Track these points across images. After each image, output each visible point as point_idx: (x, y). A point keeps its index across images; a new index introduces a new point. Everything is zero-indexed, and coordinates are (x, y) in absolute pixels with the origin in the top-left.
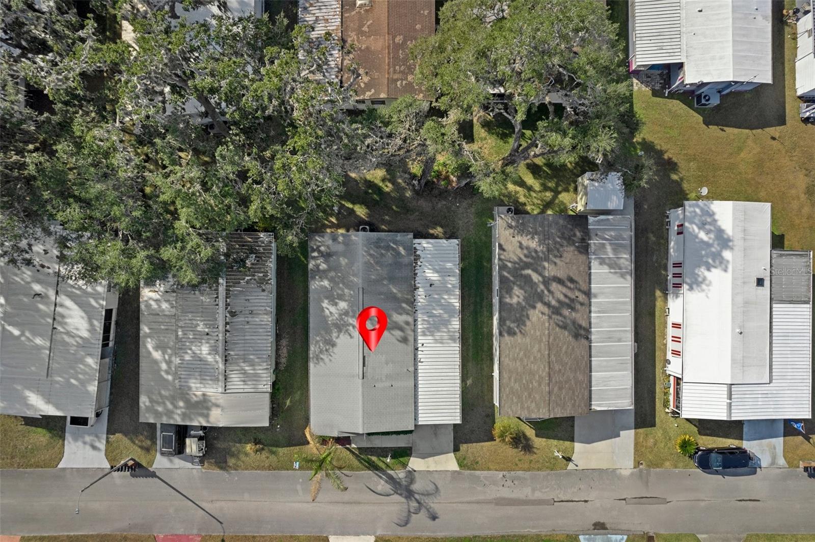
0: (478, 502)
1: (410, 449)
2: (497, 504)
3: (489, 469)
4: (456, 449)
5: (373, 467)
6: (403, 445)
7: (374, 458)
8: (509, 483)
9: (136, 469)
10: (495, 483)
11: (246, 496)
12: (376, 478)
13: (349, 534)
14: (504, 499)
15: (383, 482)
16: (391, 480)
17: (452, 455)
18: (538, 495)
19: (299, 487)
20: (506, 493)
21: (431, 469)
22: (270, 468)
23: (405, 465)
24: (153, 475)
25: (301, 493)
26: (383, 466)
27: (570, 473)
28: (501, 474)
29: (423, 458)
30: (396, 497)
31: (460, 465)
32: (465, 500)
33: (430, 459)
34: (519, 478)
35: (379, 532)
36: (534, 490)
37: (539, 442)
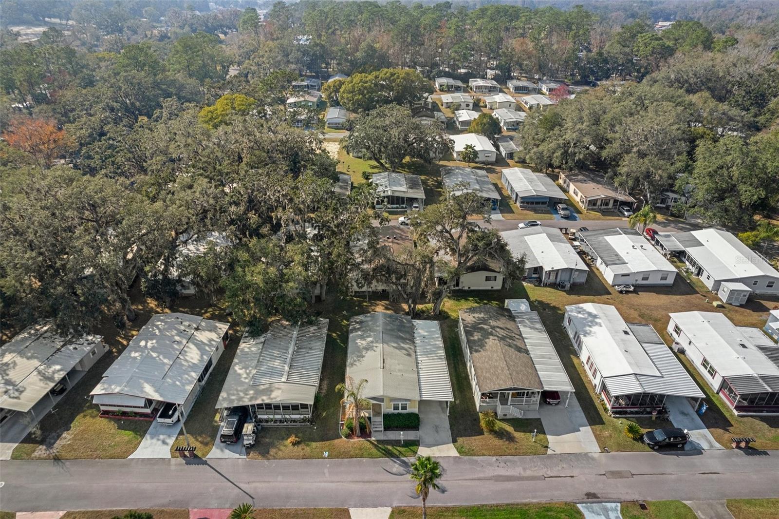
0: (479, 479)
1: (418, 441)
2: (496, 480)
3: (484, 455)
4: (454, 441)
5: (389, 454)
6: (412, 438)
7: (390, 447)
8: (502, 464)
9: (193, 458)
10: (490, 464)
11: (280, 478)
12: (391, 463)
13: (368, 506)
14: (501, 476)
15: (397, 466)
16: (405, 464)
17: (451, 445)
18: (529, 473)
19: (326, 471)
20: (502, 472)
21: (436, 456)
22: (304, 457)
23: (415, 453)
24: (205, 463)
25: (327, 475)
26: (397, 453)
27: (551, 457)
28: (494, 458)
29: (429, 447)
30: (409, 476)
31: (459, 453)
32: (467, 477)
33: (435, 448)
34: (510, 461)
35: (395, 504)
36: (524, 469)
37: (518, 435)
